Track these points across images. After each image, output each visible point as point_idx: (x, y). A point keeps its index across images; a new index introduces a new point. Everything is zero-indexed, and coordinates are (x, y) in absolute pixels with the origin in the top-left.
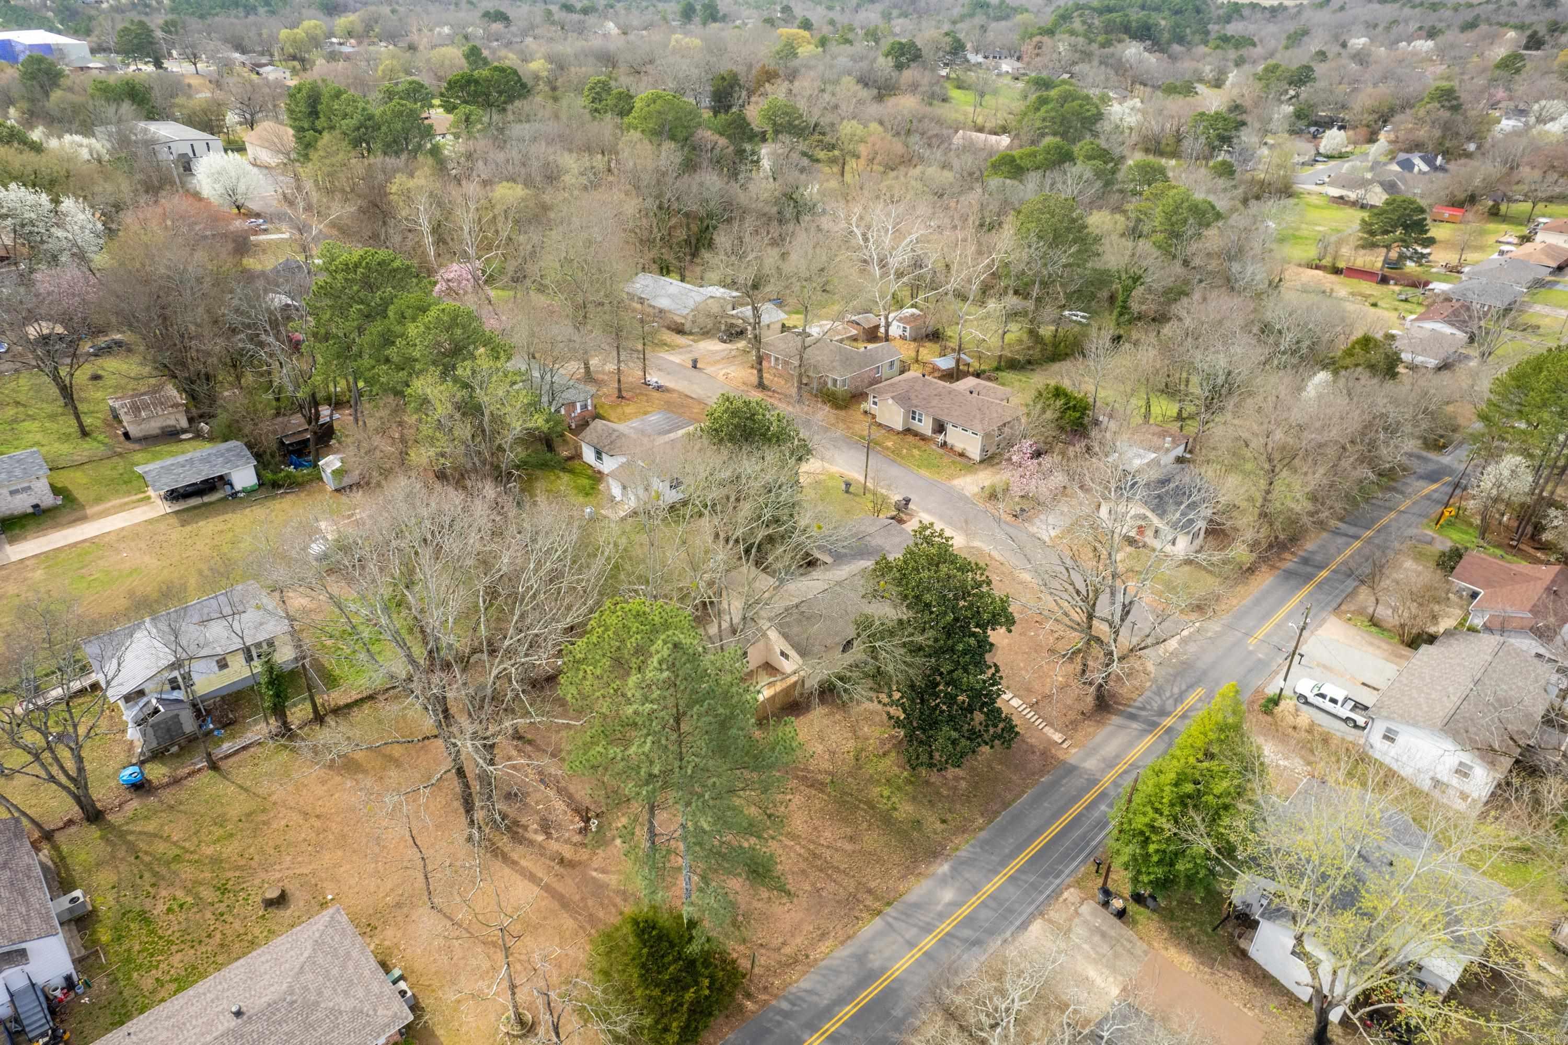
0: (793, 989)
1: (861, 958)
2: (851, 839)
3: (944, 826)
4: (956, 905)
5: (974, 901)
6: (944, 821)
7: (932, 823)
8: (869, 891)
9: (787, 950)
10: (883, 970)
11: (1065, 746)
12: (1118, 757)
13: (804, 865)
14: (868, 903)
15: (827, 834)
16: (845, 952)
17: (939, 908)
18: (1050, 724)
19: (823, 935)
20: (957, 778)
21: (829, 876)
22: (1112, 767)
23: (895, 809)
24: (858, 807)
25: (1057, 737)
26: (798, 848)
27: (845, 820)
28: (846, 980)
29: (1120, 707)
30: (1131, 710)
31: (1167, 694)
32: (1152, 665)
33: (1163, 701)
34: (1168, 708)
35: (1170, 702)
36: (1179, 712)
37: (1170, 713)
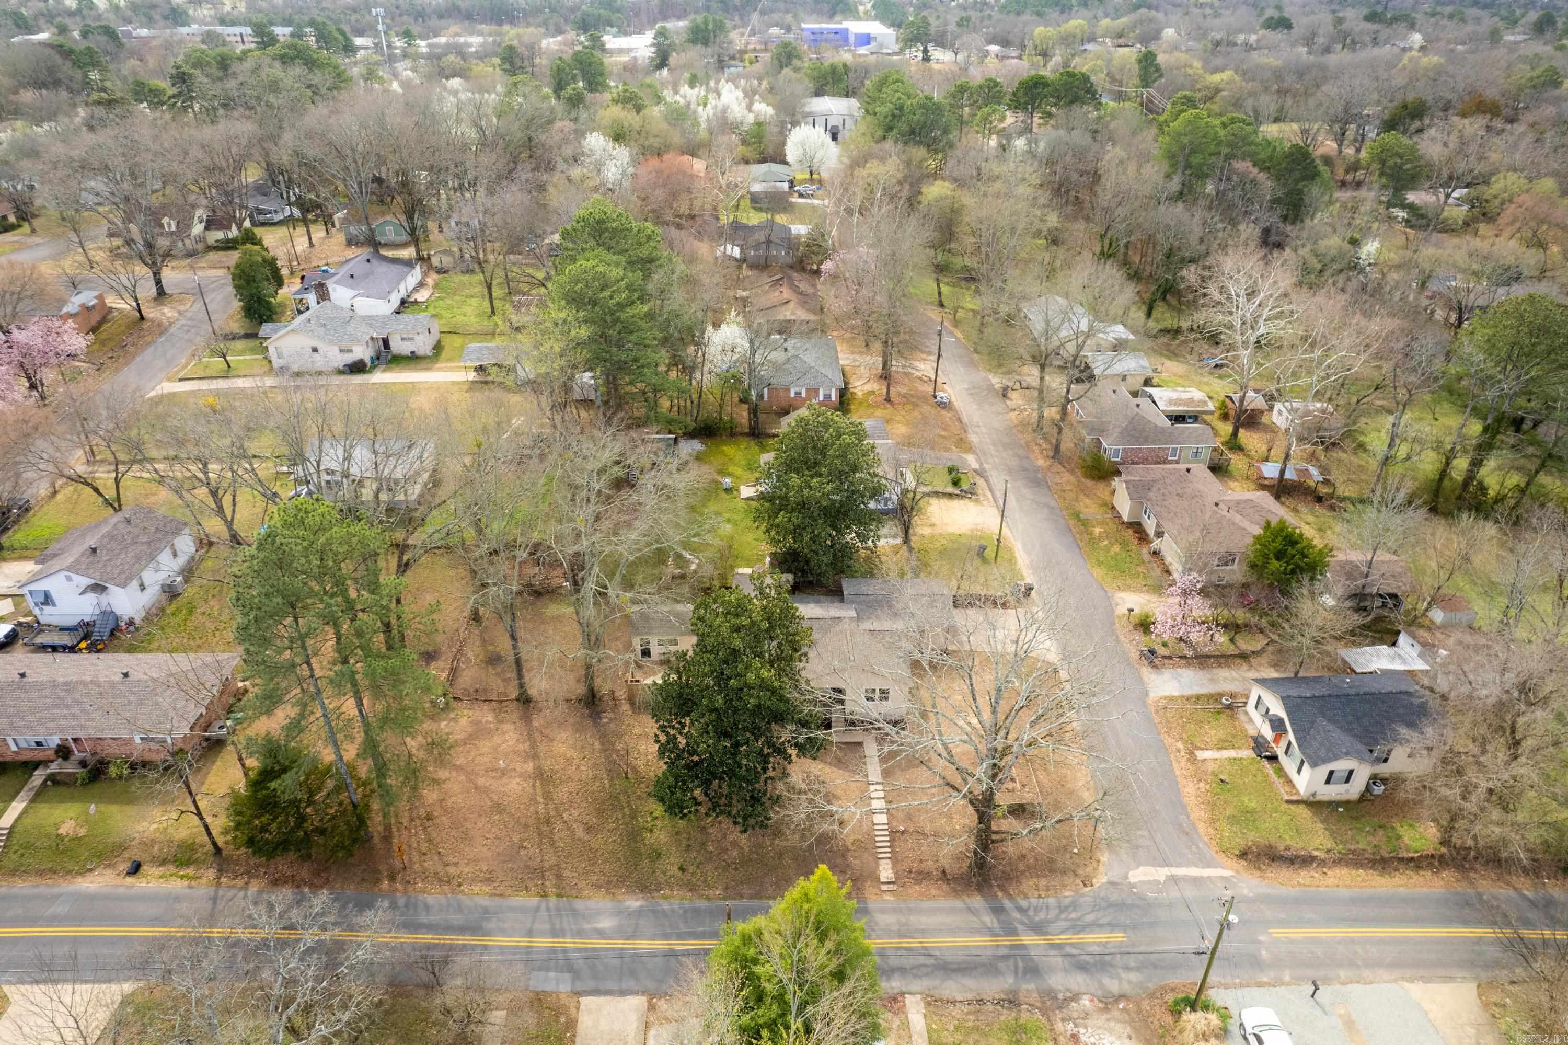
0: (421, 897)
1: (486, 913)
2: (589, 829)
3: (680, 873)
4: (601, 934)
5: (619, 944)
6: (682, 869)
7: (671, 865)
8: (559, 877)
9: (452, 870)
10: (488, 934)
11: (884, 887)
12: (923, 932)
13: (531, 822)
14: (547, 883)
15: (576, 813)
16: (485, 902)
17: (587, 926)
18: (895, 860)
19: (488, 880)
20: (735, 844)
21: (541, 844)
22: (901, 935)
23: (651, 831)
24: (622, 809)
25: (886, 872)
26: (541, 807)
27: (600, 812)
28: (456, 919)
29: (1000, 894)
30: (1007, 903)
31: (1073, 915)
32: (1104, 880)
33: (1057, 918)
34: (1052, 928)
35: (1064, 924)
36: (1057, 939)
37: (1046, 934)
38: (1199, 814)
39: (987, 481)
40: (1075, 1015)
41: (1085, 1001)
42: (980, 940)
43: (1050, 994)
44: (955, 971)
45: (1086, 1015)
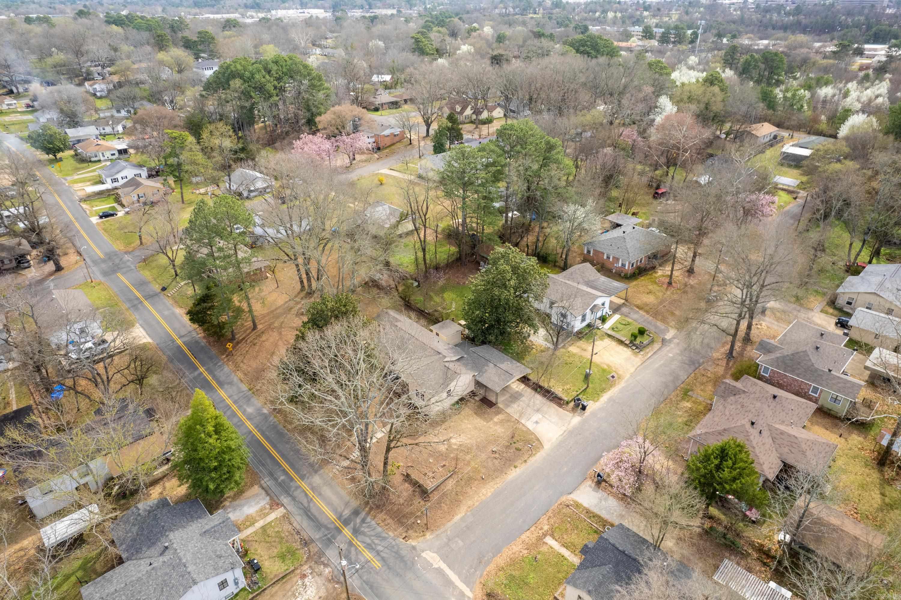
1: (231, 383)
22: (312, 488)
29: (367, 509)
30: (363, 514)
31: (376, 541)
32: (413, 544)
33: (369, 536)
34: (361, 537)
35: (368, 540)
36: (355, 541)
37: (356, 537)
38: (501, 560)
39: (660, 349)
40: (317, 570)
41: (327, 570)
42: (332, 516)
43: (321, 554)
44: (308, 515)
45: (320, 575)
